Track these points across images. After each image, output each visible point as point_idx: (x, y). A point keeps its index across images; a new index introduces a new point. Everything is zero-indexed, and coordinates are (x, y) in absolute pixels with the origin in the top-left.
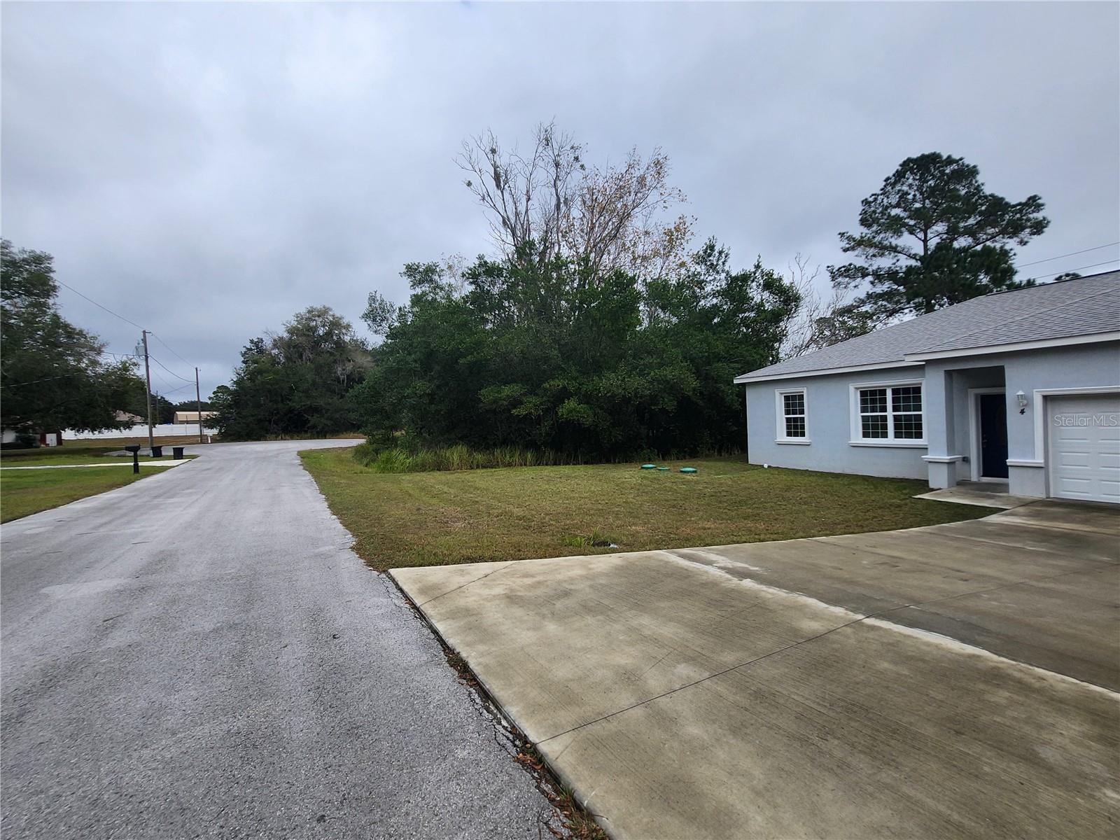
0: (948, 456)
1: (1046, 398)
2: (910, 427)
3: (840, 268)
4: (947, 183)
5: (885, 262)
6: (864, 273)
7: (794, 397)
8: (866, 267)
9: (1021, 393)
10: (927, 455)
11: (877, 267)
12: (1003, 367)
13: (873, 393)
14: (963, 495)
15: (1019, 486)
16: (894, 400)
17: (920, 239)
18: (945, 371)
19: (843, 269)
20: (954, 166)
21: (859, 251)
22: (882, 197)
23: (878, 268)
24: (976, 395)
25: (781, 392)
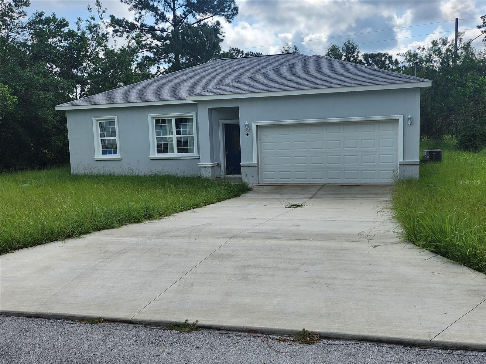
0: (211, 163)
7: (107, 123)
9: (247, 123)
10: (200, 162)
12: (238, 107)
13: (164, 121)
16: (177, 126)
18: (208, 108)
24: (223, 124)
25: (97, 119)
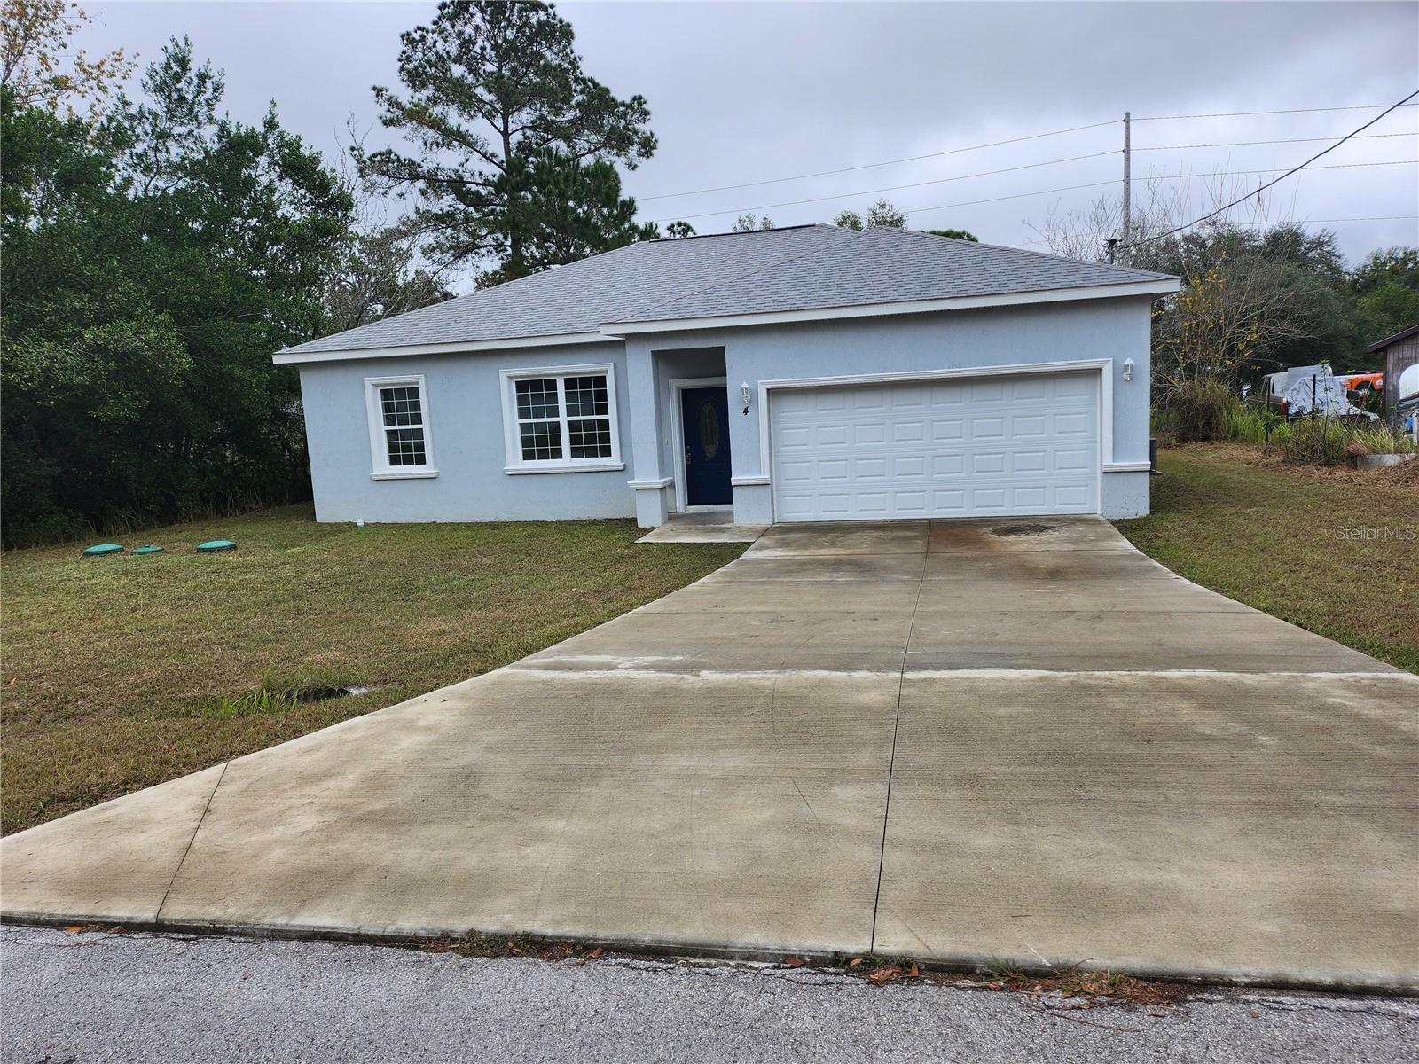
0: (660, 478)
1: (772, 393)
2: (592, 440)
3: (375, 156)
4: (531, 40)
5: (449, 160)
6: (411, 171)
7: (400, 392)
8: (419, 161)
9: (745, 385)
10: (633, 478)
11: (435, 165)
12: (721, 350)
13: (536, 385)
14: (689, 531)
15: (746, 513)
16: (569, 397)
17: (498, 130)
18: (652, 352)
19: (379, 158)
20: (542, 16)
21: (409, 128)
22: (435, 36)
23: (438, 169)
24: (678, 388)
25: (375, 382)
